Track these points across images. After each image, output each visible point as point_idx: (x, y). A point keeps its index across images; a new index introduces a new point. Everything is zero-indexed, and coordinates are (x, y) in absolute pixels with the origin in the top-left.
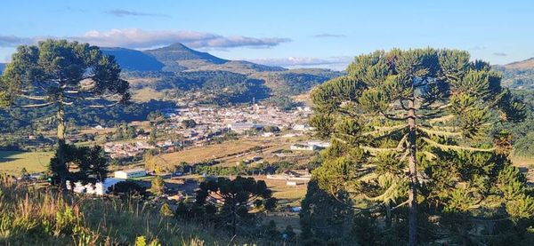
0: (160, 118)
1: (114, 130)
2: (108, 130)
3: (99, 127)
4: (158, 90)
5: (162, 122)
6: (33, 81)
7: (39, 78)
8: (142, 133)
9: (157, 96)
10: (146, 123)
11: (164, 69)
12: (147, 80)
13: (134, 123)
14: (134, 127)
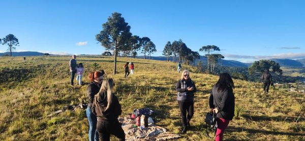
0: (300, 82)
1: (282, 85)
2: (280, 85)
3: (277, 84)
4: (301, 73)
5: (301, 84)
6: (258, 69)
7: (259, 68)
8: (293, 87)
9: (300, 75)
10: (295, 84)
11: (303, 66)
12: (296, 70)
13: (290, 83)
14: (290, 85)
